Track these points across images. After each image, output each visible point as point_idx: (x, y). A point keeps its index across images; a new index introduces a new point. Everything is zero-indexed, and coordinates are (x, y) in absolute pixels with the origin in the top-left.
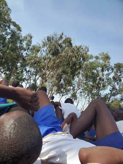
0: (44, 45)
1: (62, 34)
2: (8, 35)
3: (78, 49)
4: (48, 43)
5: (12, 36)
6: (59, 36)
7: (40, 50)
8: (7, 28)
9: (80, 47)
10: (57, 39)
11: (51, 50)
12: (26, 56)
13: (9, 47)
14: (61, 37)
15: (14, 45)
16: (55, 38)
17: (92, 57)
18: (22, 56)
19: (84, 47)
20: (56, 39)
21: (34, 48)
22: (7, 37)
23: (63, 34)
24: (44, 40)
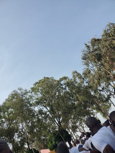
0: (87, 64)
1: (86, 45)
4: (87, 61)
5: (68, 86)
9: (105, 31)
10: (88, 51)
13: (74, 93)
14: (88, 47)
15: (75, 88)
16: (86, 53)
18: (87, 88)
20: (87, 52)
21: (85, 74)
24: (84, 63)
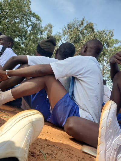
2: (29, 27)
3: (101, 34)
6: (80, 22)
7: (61, 39)
8: (28, 21)
11: (72, 38)
17: (117, 42)
19: (107, 31)
22: (28, 30)
23: (84, 20)
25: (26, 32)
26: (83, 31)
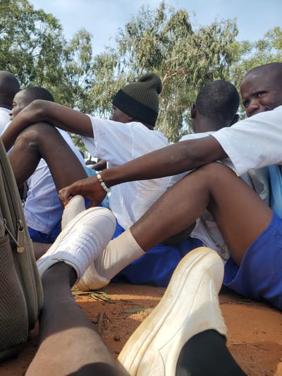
0: (124, 49)
1: (163, 6)
2: (34, 48)
3: (210, 35)
5: (43, 46)
6: (156, 15)
7: (116, 63)
8: (28, 31)
9: (214, 27)
10: (153, 25)
11: (143, 55)
12: (87, 88)
13: (43, 75)
14: (162, 16)
16: (146, 23)
17: (247, 48)
18: (77, 90)
19: (222, 25)
20: (150, 24)
21: (101, 62)
22: (34, 54)
23: (165, 6)
24: (121, 36)
25: (30, 59)
26: (165, 35)
